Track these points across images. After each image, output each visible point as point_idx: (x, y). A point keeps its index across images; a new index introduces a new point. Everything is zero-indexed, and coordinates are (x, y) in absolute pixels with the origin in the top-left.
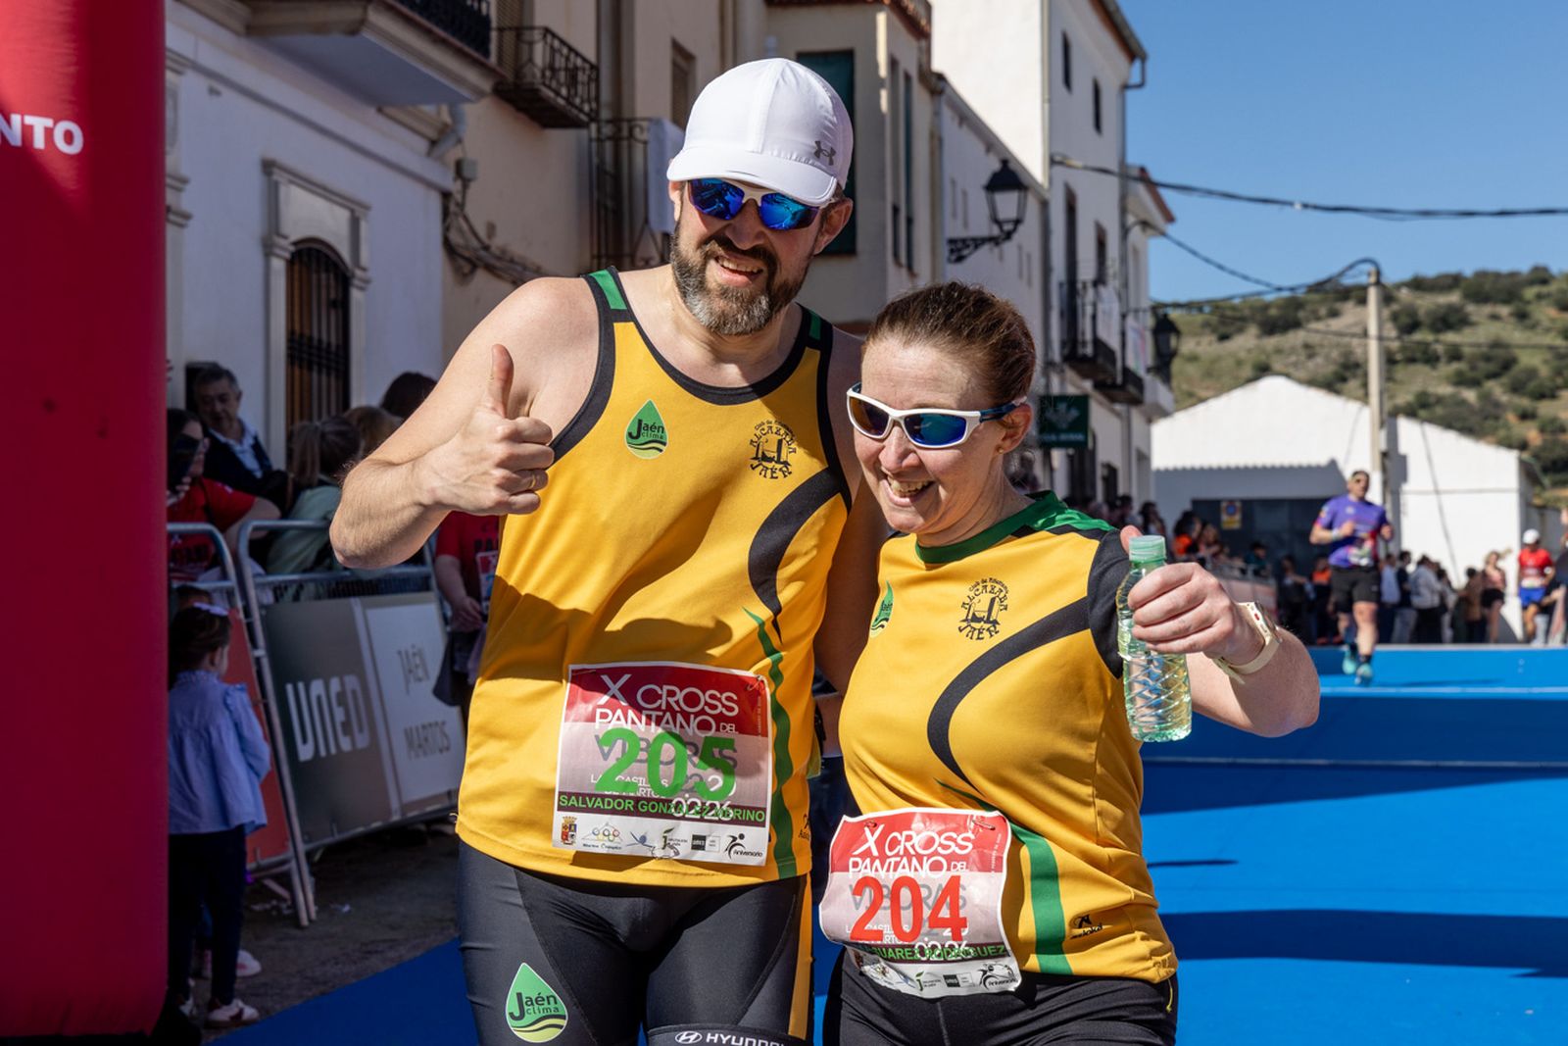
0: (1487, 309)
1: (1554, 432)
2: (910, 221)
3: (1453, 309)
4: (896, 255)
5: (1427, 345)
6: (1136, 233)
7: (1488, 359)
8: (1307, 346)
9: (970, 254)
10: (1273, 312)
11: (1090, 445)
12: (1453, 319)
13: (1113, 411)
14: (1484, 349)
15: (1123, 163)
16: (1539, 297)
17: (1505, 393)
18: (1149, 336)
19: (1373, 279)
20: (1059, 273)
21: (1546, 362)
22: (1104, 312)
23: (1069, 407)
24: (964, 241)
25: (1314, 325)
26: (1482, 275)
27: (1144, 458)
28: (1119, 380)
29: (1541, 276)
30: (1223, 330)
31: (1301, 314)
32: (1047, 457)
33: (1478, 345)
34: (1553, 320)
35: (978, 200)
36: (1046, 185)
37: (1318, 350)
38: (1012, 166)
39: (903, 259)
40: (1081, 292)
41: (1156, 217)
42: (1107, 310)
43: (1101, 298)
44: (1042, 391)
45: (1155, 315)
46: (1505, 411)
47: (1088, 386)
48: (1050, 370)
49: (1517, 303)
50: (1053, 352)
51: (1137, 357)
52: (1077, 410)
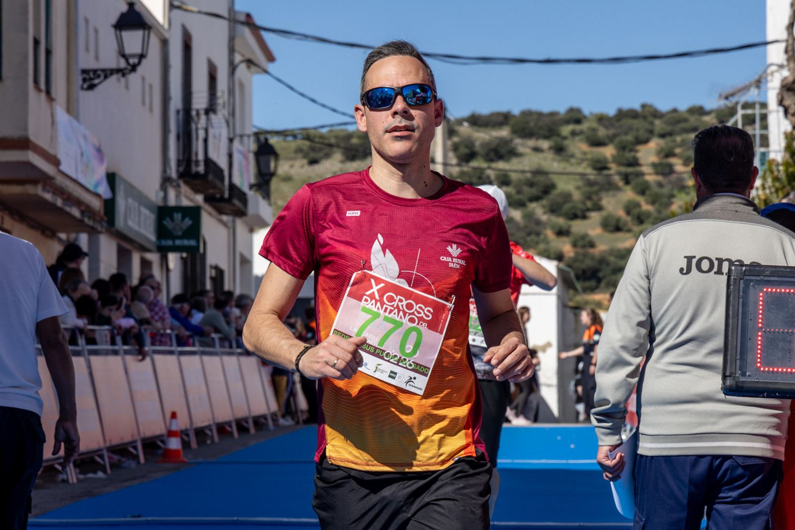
0: (532, 143)
1: (584, 247)
2: (48, 52)
3: (504, 142)
4: (36, 81)
5: (482, 170)
6: (242, 70)
7: (531, 184)
9: (100, 83)
10: (355, 141)
11: (201, 250)
12: (503, 151)
13: (221, 221)
14: (528, 175)
15: (231, 9)
16: (574, 134)
17: (545, 213)
18: (251, 157)
20: (176, 101)
21: (578, 188)
22: (215, 137)
23: (183, 218)
24: (95, 71)
26: (527, 114)
27: (246, 262)
28: (226, 195)
29: (575, 117)
30: (313, 155)
32: (164, 260)
33: (523, 172)
34: (585, 153)
35: (108, 37)
36: (166, 26)
38: (137, 8)
39: (43, 86)
40: (195, 118)
41: (260, 57)
42: (217, 135)
43: (211, 124)
44: (160, 203)
45: (258, 140)
46: (545, 228)
47: (199, 199)
48: (168, 184)
49: (556, 138)
50: (170, 169)
51: (242, 175)
52: (191, 219)
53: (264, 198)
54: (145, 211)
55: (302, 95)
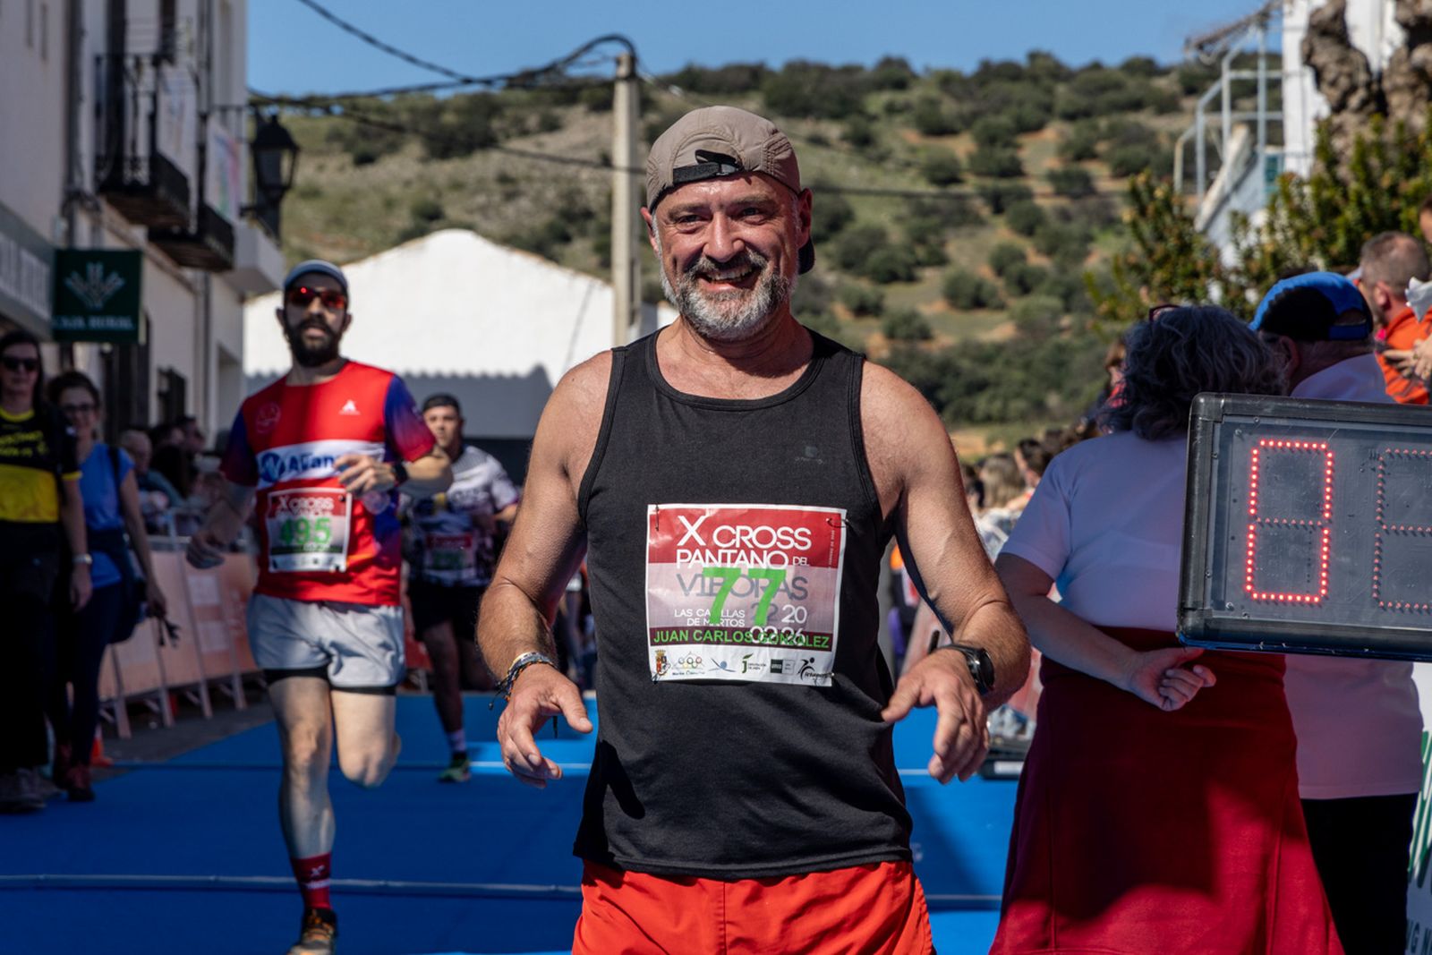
0: (807, 127)
1: (909, 338)
8: (504, 179)
10: (449, 118)
11: (142, 339)
13: (181, 280)
16: (891, 109)
17: (831, 269)
18: (244, 153)
19: (623, 70)
20: (95, 39)
21: (899, 219)
22: (171, 111)
23: (106, 274)
25: (517, 144)
26: (798, 69)
27: (230, 361)
28: (193, 228)
29: (895, 75)
30: (363, 146)
31: (496, 124)
32: (67, 356)
34: (913, 150)
37: (523, 186)
40: (133, 73)
42: (176, 105)
43: (165, 84)
44: (61, 243)
45: (258, 117)
46: (832, 300)
47: (139, 234)
48: (76, 205)
49: (854, 118)
50: (81, 173)
51: (224, 189)
52: (120, 276)
53: (268, 233)
54: (29, 259)
55: (347, 28)
